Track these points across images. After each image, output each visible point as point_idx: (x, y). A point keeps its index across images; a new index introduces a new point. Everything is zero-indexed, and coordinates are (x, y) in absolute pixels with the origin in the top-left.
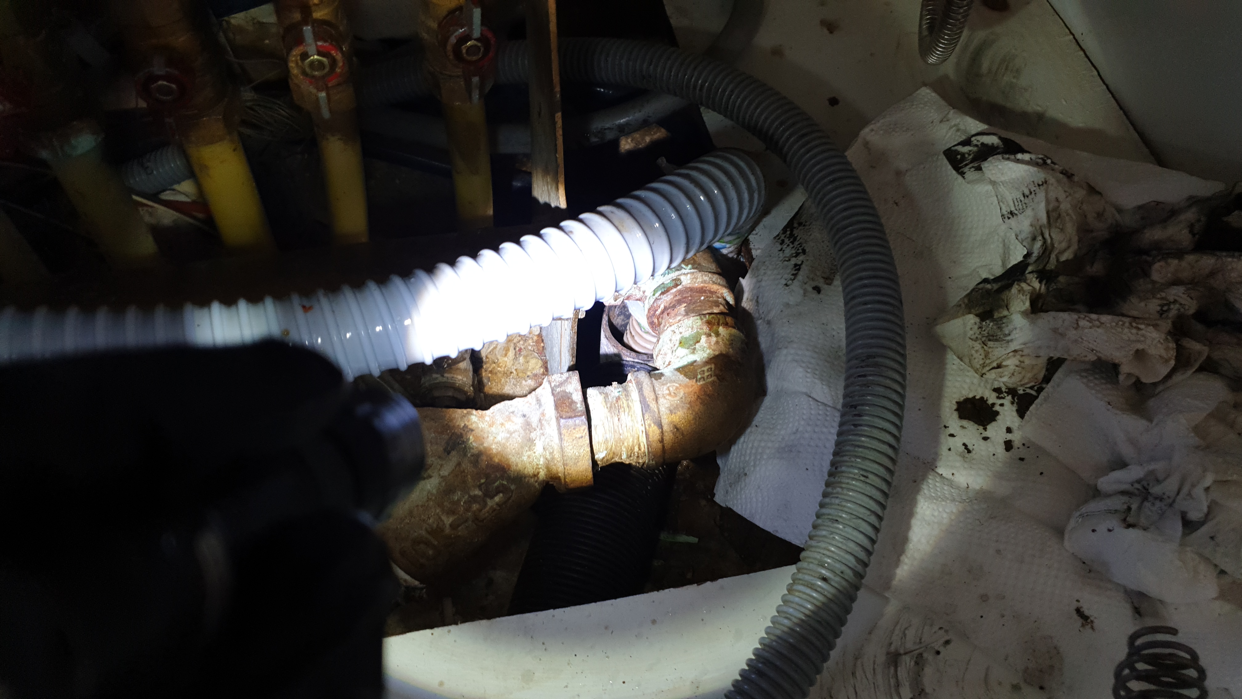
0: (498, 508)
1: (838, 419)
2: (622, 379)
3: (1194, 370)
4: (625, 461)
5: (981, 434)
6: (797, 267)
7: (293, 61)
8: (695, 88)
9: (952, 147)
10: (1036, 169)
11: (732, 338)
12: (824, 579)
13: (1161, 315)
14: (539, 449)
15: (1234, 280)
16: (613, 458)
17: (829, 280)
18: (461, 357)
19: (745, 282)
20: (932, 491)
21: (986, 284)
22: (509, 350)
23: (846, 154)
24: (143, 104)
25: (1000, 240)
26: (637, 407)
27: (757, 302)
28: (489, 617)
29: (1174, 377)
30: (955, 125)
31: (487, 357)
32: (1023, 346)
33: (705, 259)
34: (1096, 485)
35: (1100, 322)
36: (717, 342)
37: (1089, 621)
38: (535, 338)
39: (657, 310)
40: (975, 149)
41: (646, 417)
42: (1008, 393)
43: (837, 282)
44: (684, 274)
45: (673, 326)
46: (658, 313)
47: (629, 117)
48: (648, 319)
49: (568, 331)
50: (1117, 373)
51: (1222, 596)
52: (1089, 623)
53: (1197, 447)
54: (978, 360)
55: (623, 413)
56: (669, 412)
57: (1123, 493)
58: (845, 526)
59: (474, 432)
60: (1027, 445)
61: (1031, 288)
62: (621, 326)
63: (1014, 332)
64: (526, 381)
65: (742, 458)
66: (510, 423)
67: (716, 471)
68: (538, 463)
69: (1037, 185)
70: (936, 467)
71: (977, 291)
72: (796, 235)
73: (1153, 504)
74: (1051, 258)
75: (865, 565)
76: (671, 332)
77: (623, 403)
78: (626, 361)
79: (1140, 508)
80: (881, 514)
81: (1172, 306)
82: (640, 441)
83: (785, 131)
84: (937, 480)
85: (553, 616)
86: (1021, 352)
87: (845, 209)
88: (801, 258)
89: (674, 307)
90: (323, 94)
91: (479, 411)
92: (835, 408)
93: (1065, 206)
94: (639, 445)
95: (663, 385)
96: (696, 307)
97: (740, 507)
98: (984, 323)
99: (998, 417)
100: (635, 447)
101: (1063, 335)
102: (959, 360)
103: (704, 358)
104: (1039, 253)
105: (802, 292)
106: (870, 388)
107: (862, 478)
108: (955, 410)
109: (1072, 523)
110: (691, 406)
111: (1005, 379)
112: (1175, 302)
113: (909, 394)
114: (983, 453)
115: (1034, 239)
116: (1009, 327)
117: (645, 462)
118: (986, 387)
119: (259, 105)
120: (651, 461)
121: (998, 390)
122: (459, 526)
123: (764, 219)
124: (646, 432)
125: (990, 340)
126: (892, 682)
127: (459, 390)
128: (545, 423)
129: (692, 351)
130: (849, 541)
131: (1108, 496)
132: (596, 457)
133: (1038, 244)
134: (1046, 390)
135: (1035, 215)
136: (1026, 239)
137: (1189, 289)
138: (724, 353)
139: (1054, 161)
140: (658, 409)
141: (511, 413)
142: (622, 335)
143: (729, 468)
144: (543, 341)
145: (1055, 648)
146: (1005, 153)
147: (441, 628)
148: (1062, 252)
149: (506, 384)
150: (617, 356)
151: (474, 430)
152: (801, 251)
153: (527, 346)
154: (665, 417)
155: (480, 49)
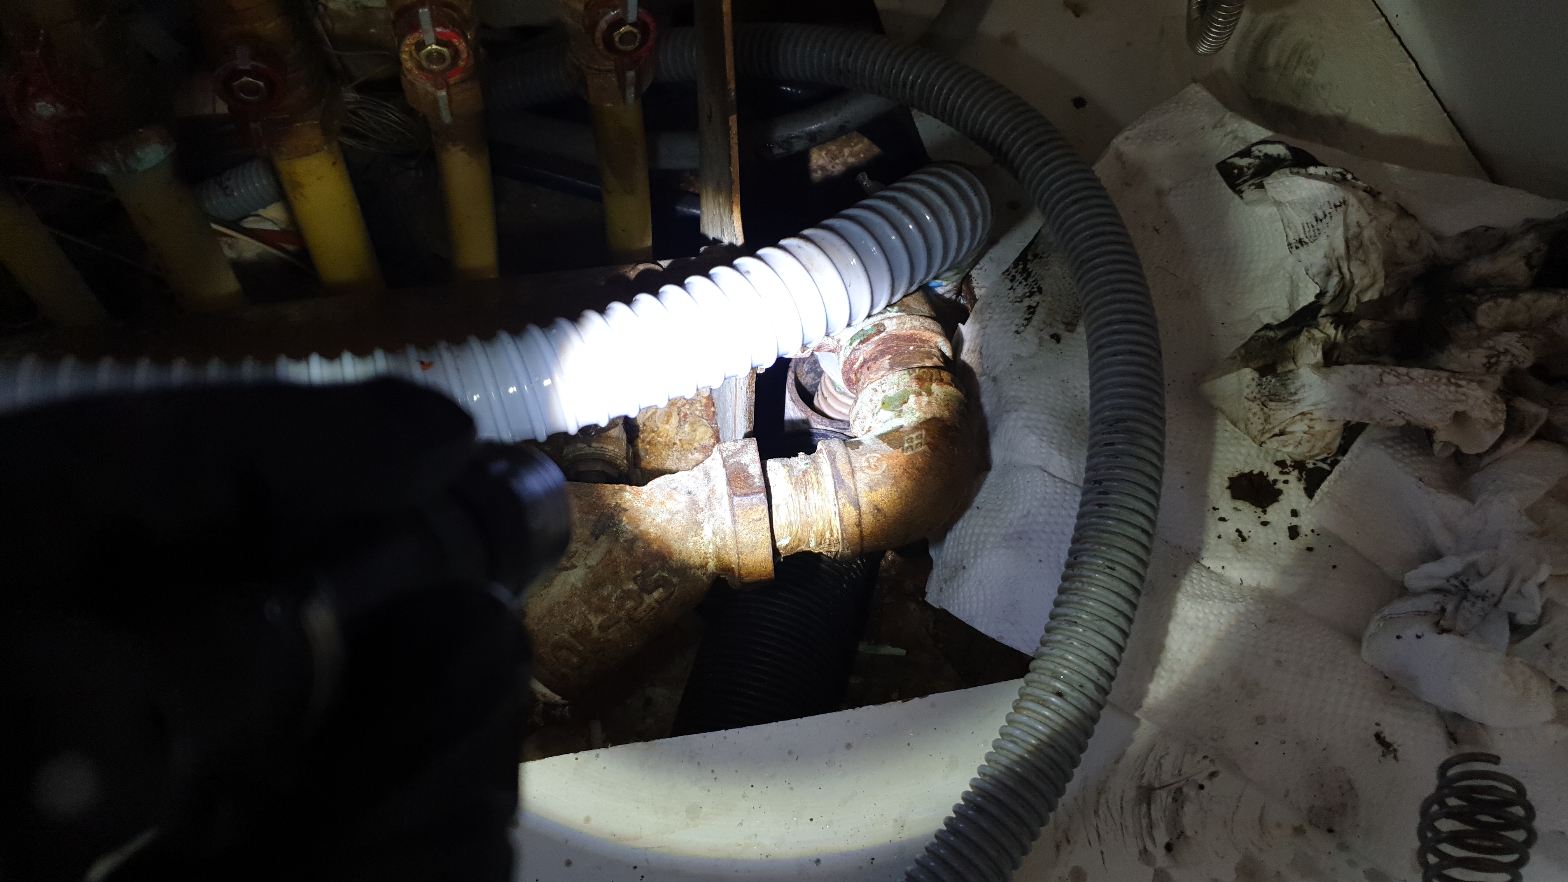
0: (658, 606)
1: (1079, 499)
2: (810, 449)
3: (1528, 438)
4: (814, 550)
5: (1259, 517)
6: (1032, 310)
7: (406, 51)
8: (904, 85)
9: (1227, 159)
10: (1332, 186)
11: (949, 398)
12: (1060, 694)
13: (1489, 368)
14: (707, 532)
16: (798, 546)
17: (1071, 326)
18: (613, 423)
19: (966, 330)
20: (1196, 587)
21: (1268, 330)
22: (672, 415)
23: (1094, 168)
24: (222, 108)
25: (1287, 275)
26: (828, 482)
27: (981, 354)
28: (646, 740)
29: (1503, 447)
30: (1231, 132)
31: (644, 425)
32: (1313, 408)
33: (915, 299)
34: (1402, 582)
35: (1410, 377)
36: (929, 403)
37: (1391, 749)
38: (704, 401)
39: (854, 364)
40: (1257, 161)
41: (840, 495)
42: (1294, 467)
43: (1081, 329)
44: (889, 318)
45: (874, 383)
46: (856, 366)
47: (821, 122)
48: (843, 375)
49: (745, 389)
50: (1432, 442)
51: (1559, 718)
52: (1391, 751)
53: (1532, 534)
54: (1256, 425)
55: (811, 491)
56: (868, 489)
57: (1436, 590)
58: (1086, 629)
59: (627, 513)
60: (1317, 532)
61: (1324, 335)
62: (811, 386)
63: (1302, 390)
64: (692, 454)
65: (960, 548)
66: (672, 501)
67: (929, 564)
68: (706, 551)
69: (1333, 207)
70: (1202, 558)
71: (1257, 340)
72: (1030, 270)
73: (1474, 604)
74: (1351, 300)
75: (1111, 678)
76: (872, 391)
77: (811, 478)
78: (817, 429)
79: (1457, 608)
80: (1131, 615)
81: (1502, 358)
82: (832, 525)
83: (1015, 140)
84: (1203, 574)
85: (725, 738)
86: (1309, 416)
87: (1092, 237)
88: (1037, 298)
89: (875, 359)
90: (443, 93)
91: (633, 486)
92: (1076, 485)
93: (1368, 233)
94: (831, 530)
95: (862, 455)
96: (903, 359)
97: (957, 608)
98: (1264, 379)
99: (1281, 497)
100: (827, 533)
101: (1362, 394)
102: (1232, 426)
103: (912, 422)
104: (1335, 291)
105: (1037, 341)
106: (1119, 459)
107: (1108, 571)
108: (1228, 488)
109: (1372, 628)
110: (896, 482)
111: (1290, 449)
112: (1506, 352)
113: (1168, 466)
114: (1261, 542)
115: (1329, 274)
116: (1296, 385)
117: (838, 551)
118: (1267, 461)
119: (363, 108)
120: (846, 550)
121: (1281, 464)
122: (609, 627)
123: (991, 250)
124: (839, 513)
125: (1271, 400)
126: (1144, 822)
127: (610, 462)
128: (715, 502)
129: (897, 414)
130: (1091, 647)
131: (1418, 594)
132: (778, 544)
133: (1335, 280)
134: (1342, 463)
135: (1330, 244)
136: (1319, 273)
137: (1524, 336)
138: (938, 416)
139: (1355, 176)
140: (855, 485)
141: (674, 489)
142: (812, 397)
143: (943, 560)
144: (713, 405)
145: (1349, 781)
146: (1295, 166)
147: (587, 752)
148: (1365, 290)
149: (668, 459)
150: (806, 422)
151: (627, 510)
152: (1036, 290)
153: (694, 411)
154: (863, 496)
155: (636, 36)
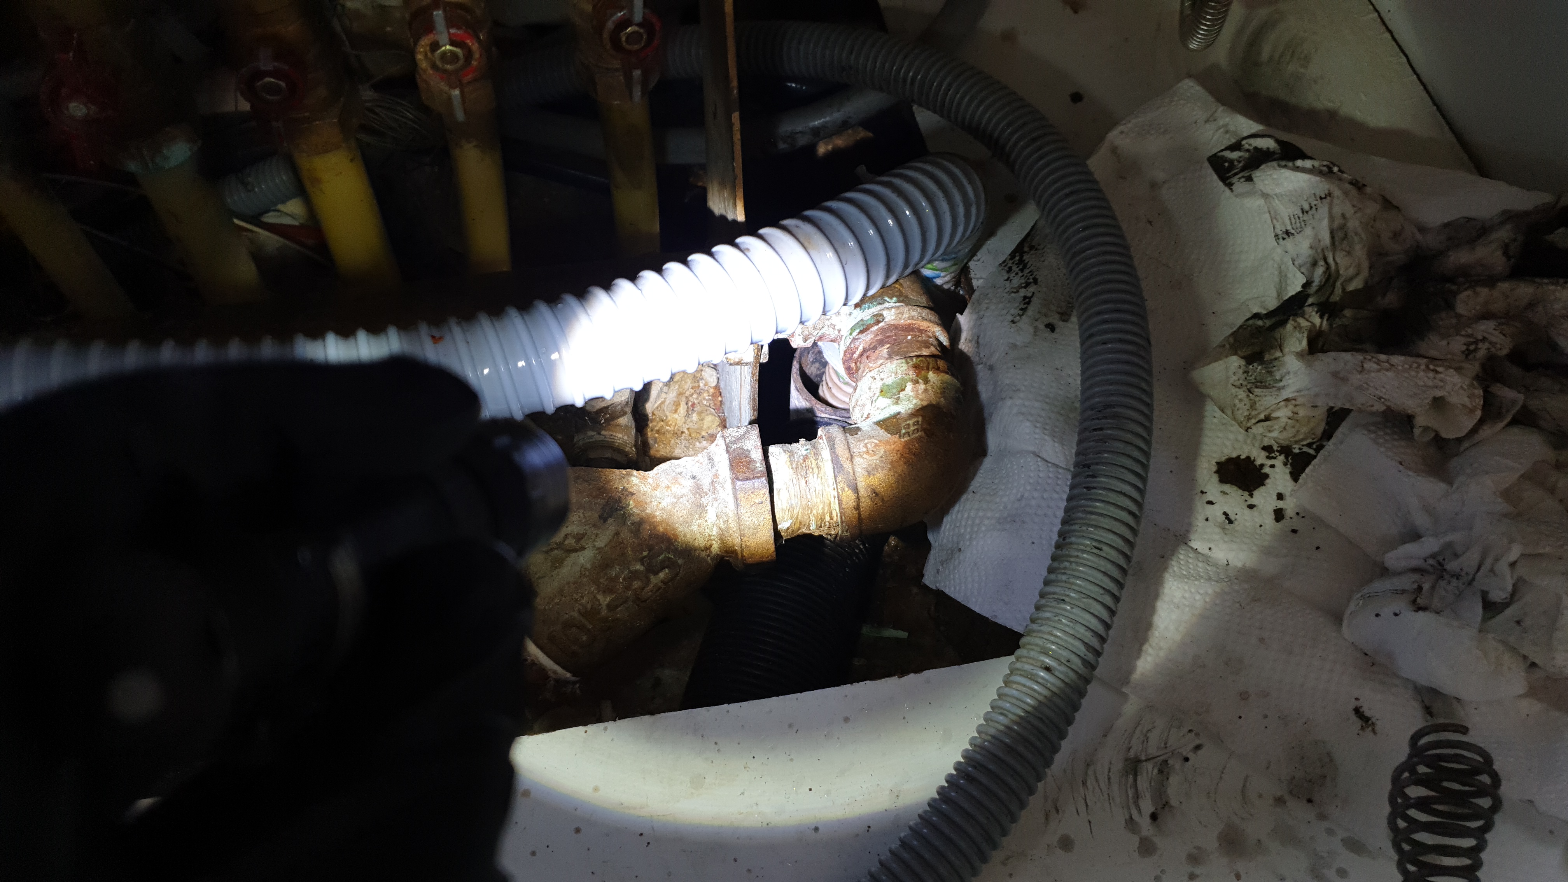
0: (663, 586)
1: (1069, 482)
2: (811, 435)
3: (1505, 422)
4: (814, 532)
5: (1246, 501)
6: (1027, 300)
7: (421, 52)
8: (904, 82)
9: (1218, 152)
10: (1318, 178)
11: (945, 385)
12: (1047, 669)
13: (1467, 356)
14: (711, 516)
15: (1557, 313)
16: (799, 529)
17: (1065, 316)
19: (964, 320)
20: (1183, 568)
21: (1257, 320)
22: (680, 404)
23: (1089, 162)
24: (245, 106)
25: (1276, 266)
26: (828, 467)
27: (978, 342)
28: (652, 713)
29: (1481, 432)
30: (1223, 126)
31: (653, 414)
32: (1296, 394)
33: (912, 290)
34: (1383, 563)
35: (1390, 364)
36: (926, 390)
37: (1370, 722)
38: (712, 390)
39: (854, 353)
40: (1247, 155)
41: (839, 479)
42: (1281, 452)
43: (1074, 319)
44: (888, 308)
45: (873, 372)
46: (856, 356)
47: (825, 117)
48: (844, 364)
49: (748, 378)
50: (1412, 427)
51: (1532, 692)
52: (1370, 725)
53: (1505, 515)
54: (1243, 411)
55: (811, 475)
56: (866, 474)
57: (1415, 570)
58: (1073, 606)
59: (634, 497)
60: (1301, 515)
61: (1309, 324)
62: (817, 376)
63: (1287, 377)
64: (700, 443)
65: (957, 530)
66: (677, 486)
67: (927, 547)
68: (710, 533)
69: (1319, 199)
70: (1190, 540)
71: (1245, 328)
72: (1026, 262)
73: (1449, 582)
74: (1336, 289)
75: (1098, 654)
76: (871, 379)
77: (811, 463)
78: (821, 417)
79: (1433, 587)
80: (1117, 594)
81: (1480, 345)
82: (832, 508)
83: (1013, 133)
84: (1190, 555)
85: (728, 712)
86: (1293, 402)
87: (1085, 229)
88: (1032, 289)
89: (874, 348)
90: (457, 92)
91: (640, 471)
92: (1068, 470)
93: (1354, 223)
94: (831, 514)
95: (860, 441)
96: (901, 348)
97: (953, 589)
98: (1251, 366)
99: (1268, 481)
100: (826, 516)
101: (1344, 380)
102: (1220, 412)
103: (909, 409)
104: (1320, 281)
105: (1032, 330)
106: (1107, 443)
107: (1095, 551)
108: (1215, 472)
109: (1352, 607)
110: (893, 467)
111: (1275, 434)
112: (1484, 339)
113: (1156, 452)
114: (1248, 524)
115: (1314, 264)
116: (1281, 371)
117: (838, 533)
118: (1254, 446)
119: (380, 106)
120: (845, 532)
121: (1268, 449)
122: (617, 607)
123: (988, 242)
124: (838, 497)
125: (1257, 387)
126: (1131, 793)
127: (619, 450)
128: (719, 486)
129: (895, 401)
130: (1078, 624)
131: (1396, 574)
132: (779, 527)
133: (1320, 270)
134: (1326, 447)
135: (1316, 235)
136: (1305, 264)
137: (1500, 324)
138: (934, 403)
139: (1342, 169)
140: (853, 470)
141: (679, 474)
142: (817, 387)
143: (940, 543)
144: (721, 394)
145: (1329, 754)
146: (1282, 159)
147: (596, 725)
148: (1350, 280)
149: (676, 447)
150: (810, 411)
151: (634, 494)
152: (1031, 280)
153: (701, 401)
154: (861, 480)
155: (642, 36)
